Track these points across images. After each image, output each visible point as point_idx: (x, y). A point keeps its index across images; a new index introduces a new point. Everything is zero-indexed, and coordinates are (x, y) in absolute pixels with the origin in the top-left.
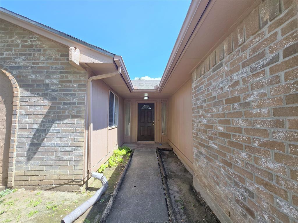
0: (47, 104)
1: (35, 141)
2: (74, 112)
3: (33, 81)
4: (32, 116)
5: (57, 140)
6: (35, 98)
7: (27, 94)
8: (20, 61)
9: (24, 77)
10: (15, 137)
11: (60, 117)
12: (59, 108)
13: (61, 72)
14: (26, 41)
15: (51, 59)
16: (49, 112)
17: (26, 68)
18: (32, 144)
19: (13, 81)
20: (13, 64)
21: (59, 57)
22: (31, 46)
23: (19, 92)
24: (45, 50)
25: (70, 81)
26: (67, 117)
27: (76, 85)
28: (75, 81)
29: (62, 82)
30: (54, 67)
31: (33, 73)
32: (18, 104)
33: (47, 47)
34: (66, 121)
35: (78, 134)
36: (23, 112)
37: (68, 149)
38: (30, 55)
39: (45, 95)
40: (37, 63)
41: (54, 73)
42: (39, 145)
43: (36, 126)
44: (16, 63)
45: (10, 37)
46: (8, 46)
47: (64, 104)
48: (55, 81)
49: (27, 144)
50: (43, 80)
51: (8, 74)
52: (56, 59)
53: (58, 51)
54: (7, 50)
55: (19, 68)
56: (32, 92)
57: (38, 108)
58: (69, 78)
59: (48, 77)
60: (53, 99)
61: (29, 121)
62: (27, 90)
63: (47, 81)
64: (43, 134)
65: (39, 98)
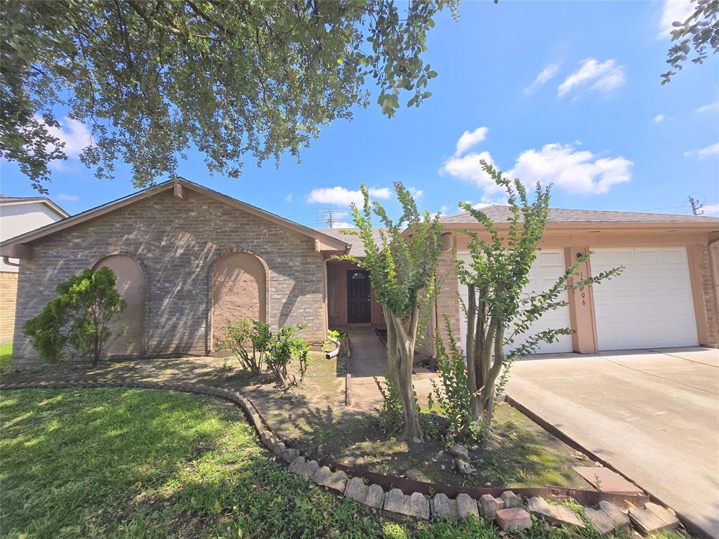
0: (292, 283)
1: (284, 312)
2: (314, 288)
3: (279, 263)
4: (281, 293)
5: (302, 311)
6: (281, 278)
7: (275, 275)
8: (268, 248)
9: (272, 260)
10: (269, 308)
11: (303, 293)
12: (301, 285)
13: (302, 256)
14: (272, 231)
15: (292, 245)
16: (294, 289)
17: (273, 253)
18: (282, 315)
19: (265, 264)
20: (263, 250)
21: (299, 243)
22: (276, 235)
23: (270, 274)
24: (287, 238)
25: (309, 263)
26: (308, 292)
27: (314, 266)
28: (313, 263)
29: (301, 264)
30: (295, 251)
31: (279, 257)
32: (269, 283)
33: (289, 235)
34: (307, 296)
35: (318, 306)
36: (273, 289)
37: (310, 318)
38: (276, 242)
39: (289, 275)
40: (282, 249)
41: (296, 257)
42: (288, 315)
43: (284, 301)
44: (264, 249)
45: (258, 228)
46: (257, 235)
47: (306, 282)
48: (297, 264)
49: (278, 315)
50: (287, 263)
51: (260, 258)
52: (296, 245)
53: (298, 238)
54: (257, 239)
55: (267, 253)
56: (279, 273)
57: (285, 286)
58: (309, 261)
59: (292, 260)
60: (296, 279)
61: (278, 297)
62: (275, 271)
63: (291, 264)
64: (290, 306)
65: (285, 278)
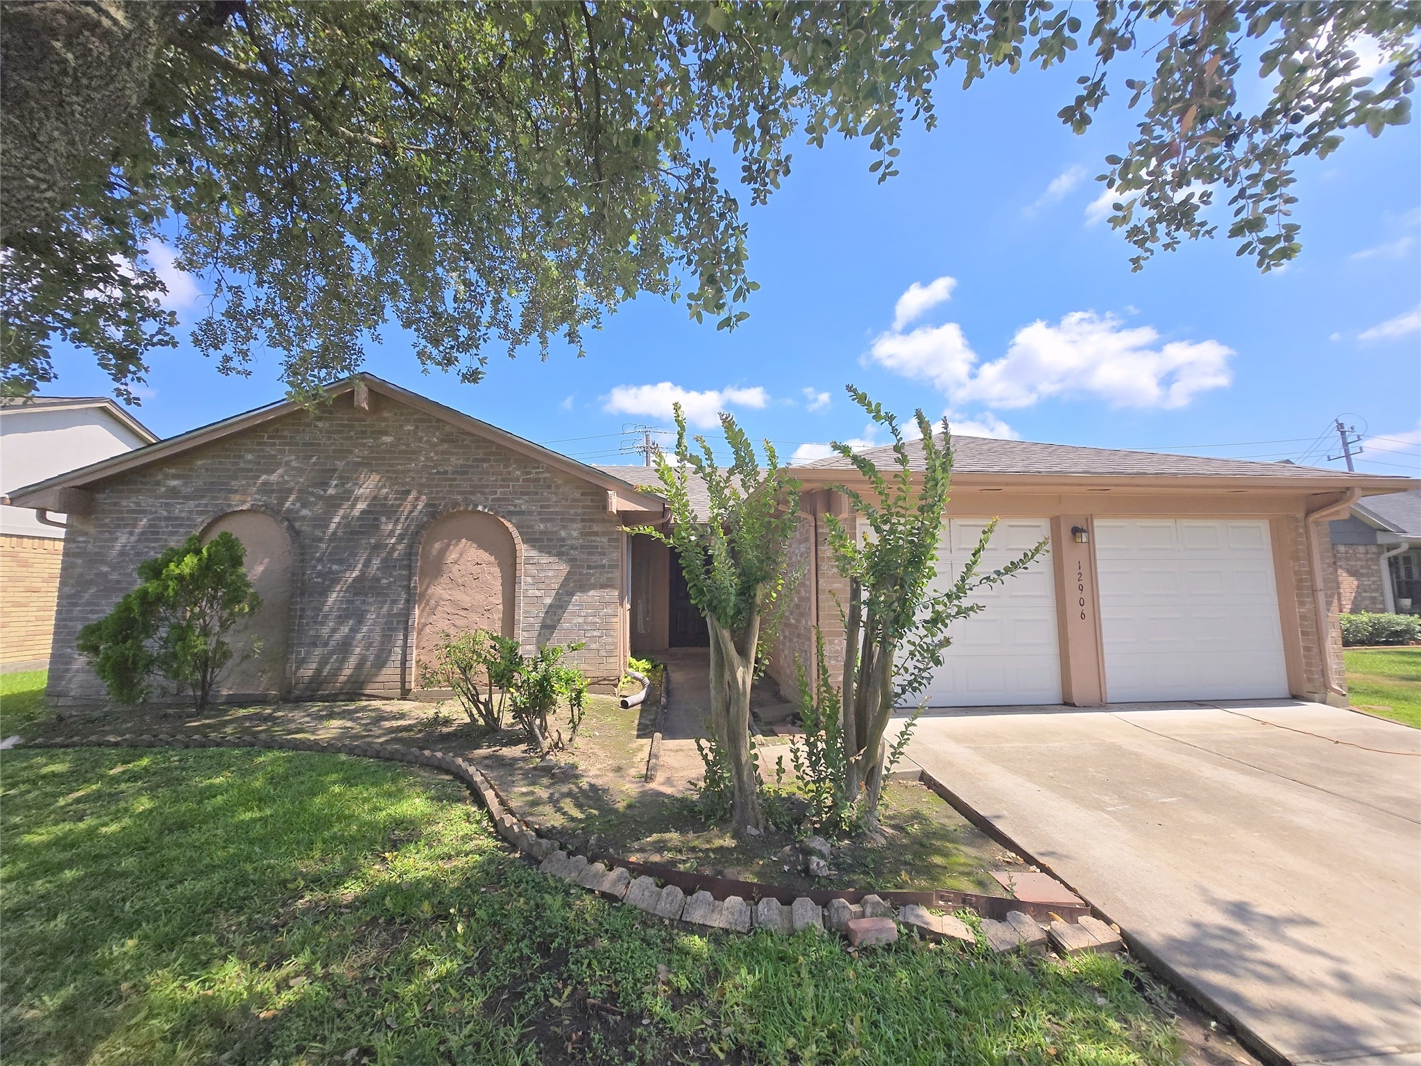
0: (564, 568)
1: (549, 622)
2: (603, 580)
3: (541, 532)
4: (543, 586)
5: (581, 620)
6: (545, 559)
7: (534, 553)
8: (522, 503)
9: (528, 527)
10: (520, 615)
11: (583, 587)
12: (581, 574)
13: (583, 520)
14: (530, 473)
15: (566, 500)
16: (566, 579)
17: (530, 513)
18: (544, 626)
19: (515, 533)
20: (512, 508)
21: (578, 496)
22: (538, 480)
23: (524, 550)
24: (557, 487)
25: (596, 534)
26: (593, 587)
27: (605, 539)
28: (604, 534)
29: (582, 534)
30: (572, 511)
31: (542, 520)
32: (522, 569)
33: (560, 482)
34: (592, 593)
35: (610, 611)
36: (529, 580)
37: (595, 633)
38: (536, 494)
39: (559, 555)
40: (547, 507)
41: (572, 521)
42: (554, 627)
43: (548, 601)
44: (515, 506)
45: (505, 467)
46: (503, 480)
47: (589, 567)
48: (575, 534)
49: (537, 627)
50: (556, 532)
51: (505, 522)
52: (575, 500)
53: (577, 487)
54: (502, 486)
55: (521, 513)
56: (541, 550)
57: (551, 574)
58: (595, 529)
59: (564, 527)
60: (572, 561)
61: (538, 593)
62: (534, 547)
63: (563, 534)
64: (560, 611)
65: (551, 559)
